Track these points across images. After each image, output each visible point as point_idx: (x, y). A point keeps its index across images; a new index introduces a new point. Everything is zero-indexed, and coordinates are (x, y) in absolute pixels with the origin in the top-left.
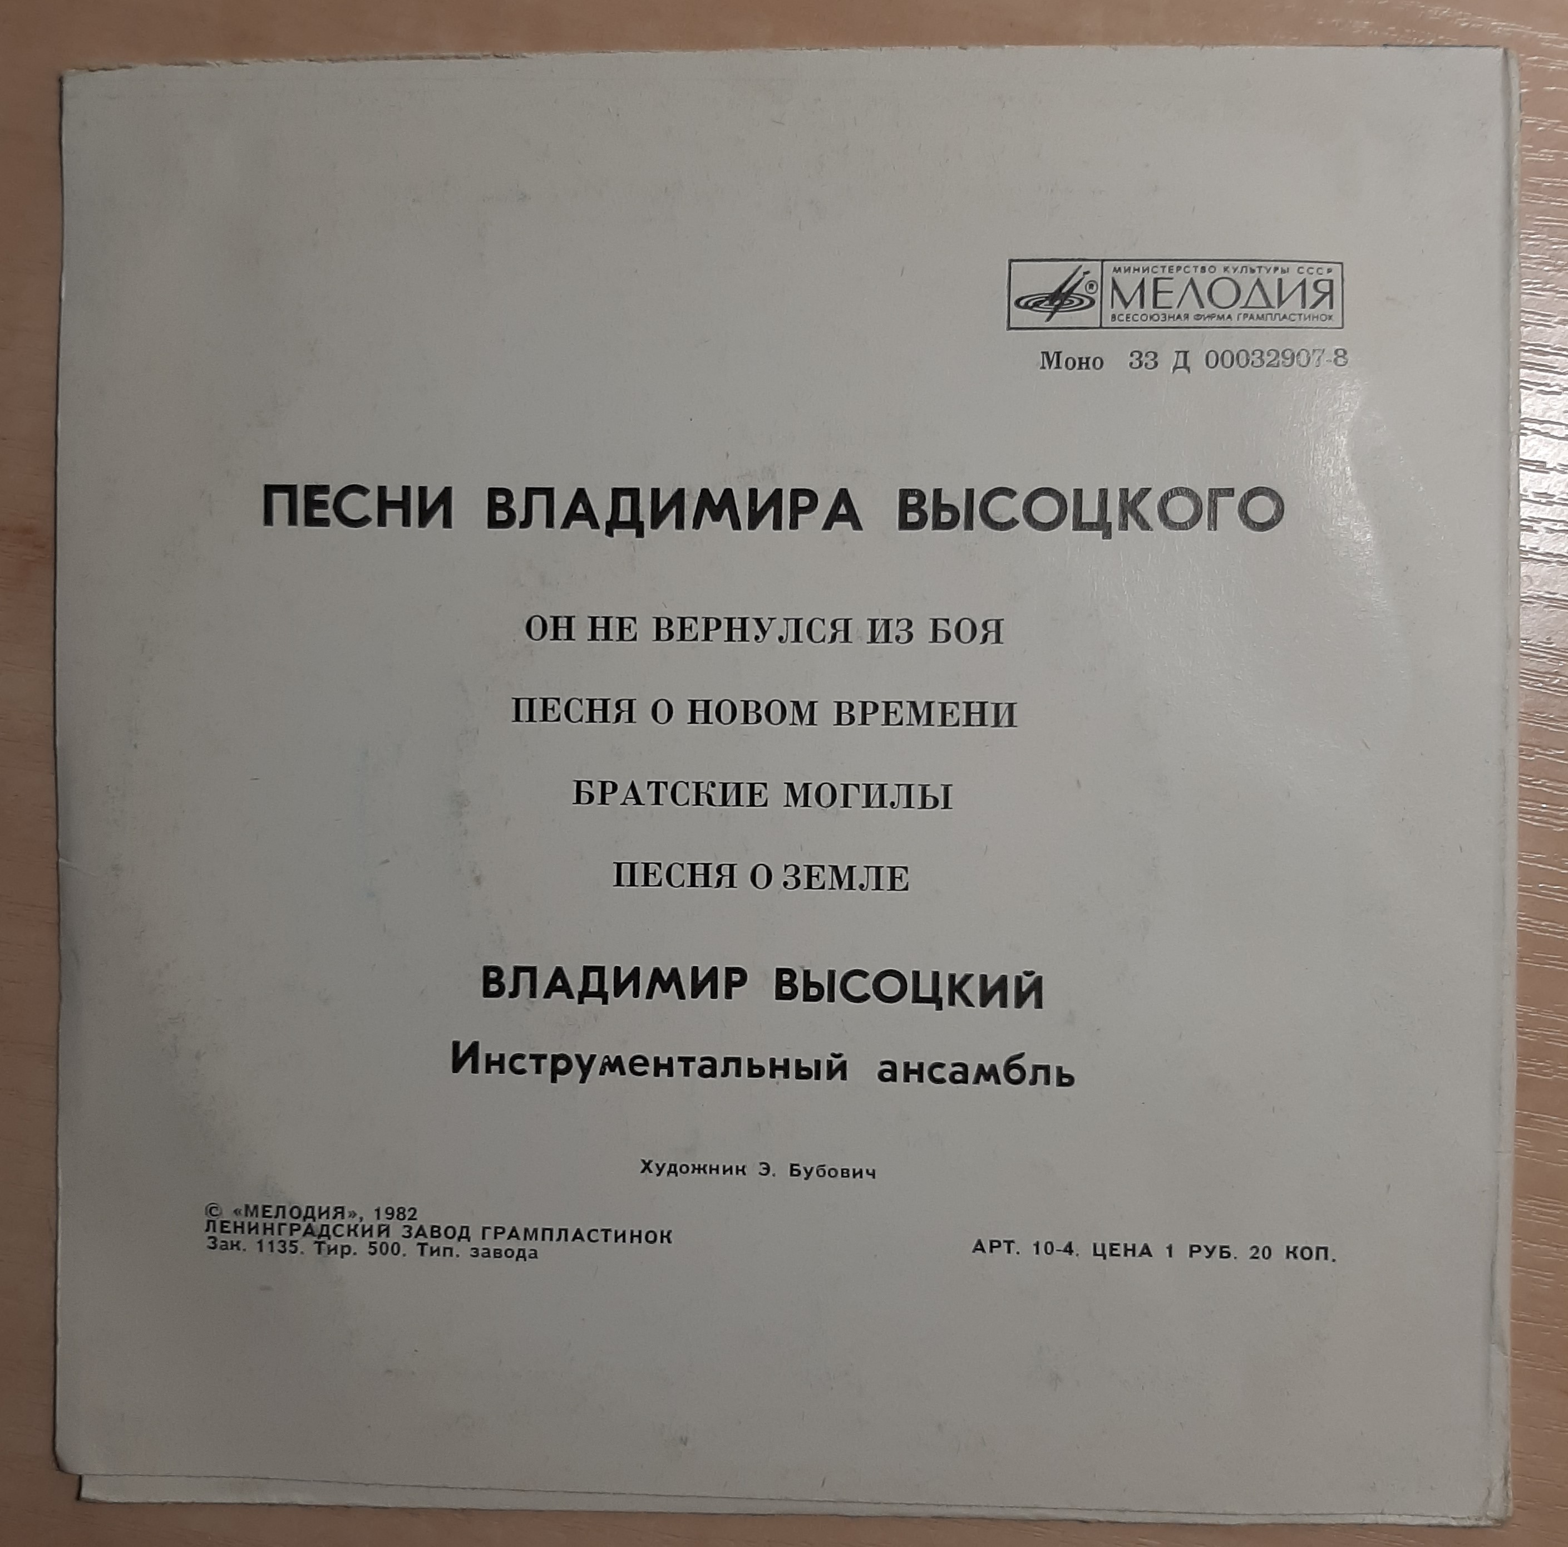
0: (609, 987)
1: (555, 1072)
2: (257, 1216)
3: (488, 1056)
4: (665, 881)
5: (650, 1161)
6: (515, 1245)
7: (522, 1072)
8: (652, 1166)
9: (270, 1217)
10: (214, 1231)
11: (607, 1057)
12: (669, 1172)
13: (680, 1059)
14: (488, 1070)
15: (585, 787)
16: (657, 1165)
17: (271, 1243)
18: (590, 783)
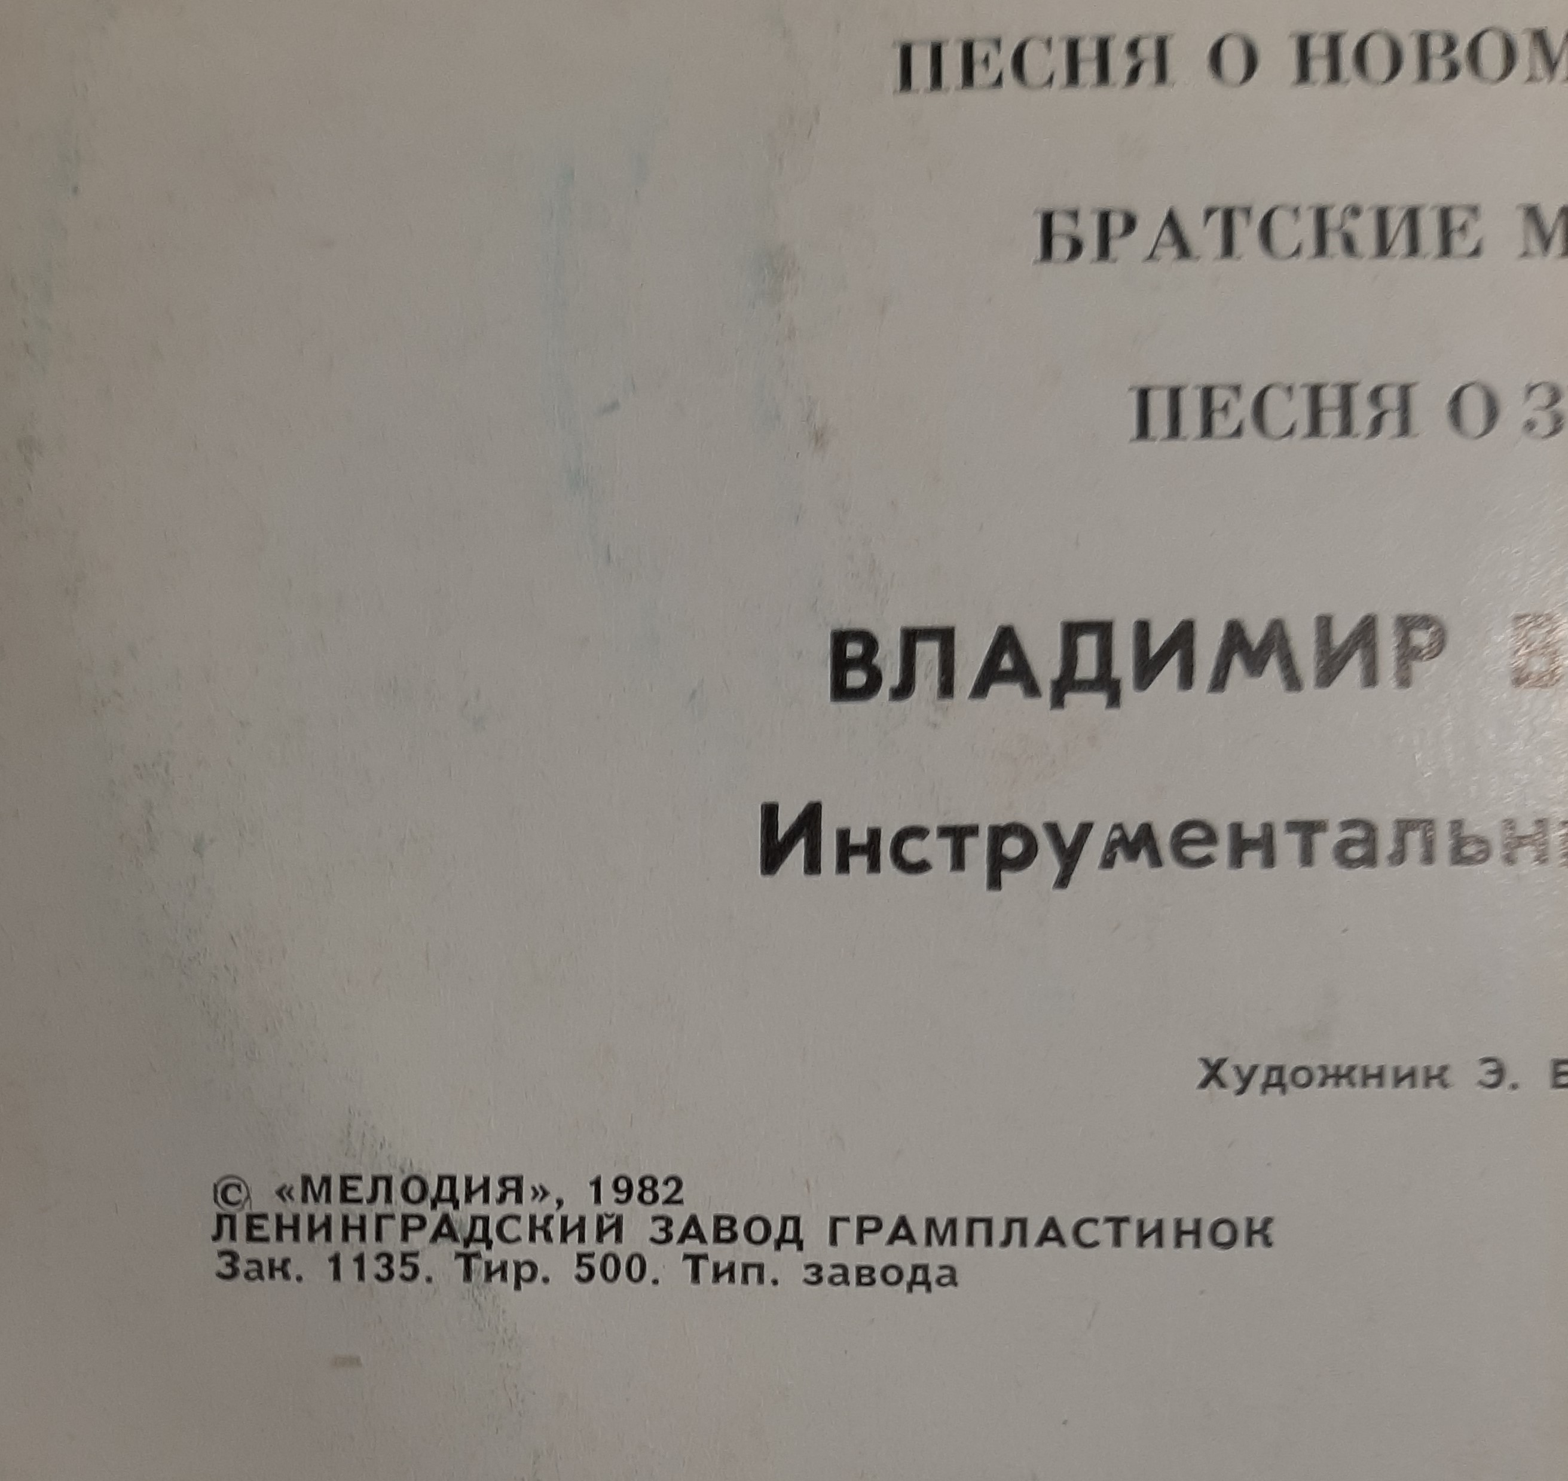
0: (1124, 666)
1: (998, 864)
2: (328, 1199)
3: (843, 835)
4: (1249, 427)
5: (1221, 1062)
6: (904, 1254)
7: (922, 866)
8: (1227, 1072)
9: (359, 1201)
10: (233, 1237)
11: (1118, 827)
12: (1267, 1085)
13: (1293, 826)
14: (843, 866)
15: (1061, 224)
16: (1238, 1069)
17: (360, 1260)
18: (1074, 215)
